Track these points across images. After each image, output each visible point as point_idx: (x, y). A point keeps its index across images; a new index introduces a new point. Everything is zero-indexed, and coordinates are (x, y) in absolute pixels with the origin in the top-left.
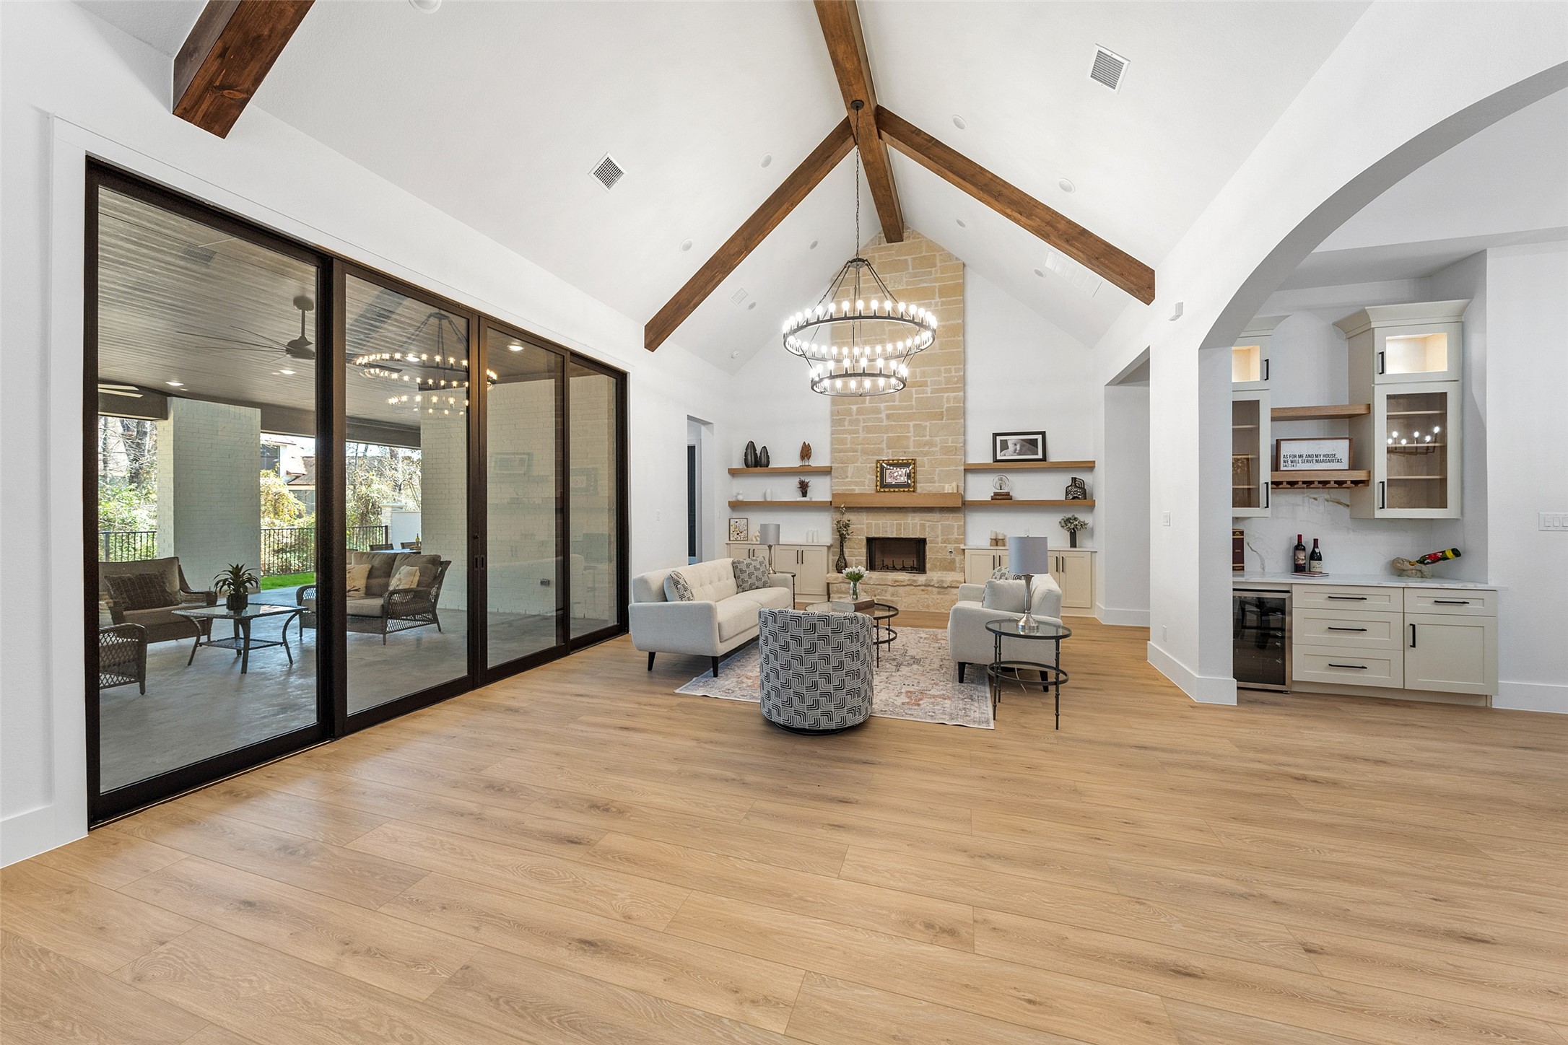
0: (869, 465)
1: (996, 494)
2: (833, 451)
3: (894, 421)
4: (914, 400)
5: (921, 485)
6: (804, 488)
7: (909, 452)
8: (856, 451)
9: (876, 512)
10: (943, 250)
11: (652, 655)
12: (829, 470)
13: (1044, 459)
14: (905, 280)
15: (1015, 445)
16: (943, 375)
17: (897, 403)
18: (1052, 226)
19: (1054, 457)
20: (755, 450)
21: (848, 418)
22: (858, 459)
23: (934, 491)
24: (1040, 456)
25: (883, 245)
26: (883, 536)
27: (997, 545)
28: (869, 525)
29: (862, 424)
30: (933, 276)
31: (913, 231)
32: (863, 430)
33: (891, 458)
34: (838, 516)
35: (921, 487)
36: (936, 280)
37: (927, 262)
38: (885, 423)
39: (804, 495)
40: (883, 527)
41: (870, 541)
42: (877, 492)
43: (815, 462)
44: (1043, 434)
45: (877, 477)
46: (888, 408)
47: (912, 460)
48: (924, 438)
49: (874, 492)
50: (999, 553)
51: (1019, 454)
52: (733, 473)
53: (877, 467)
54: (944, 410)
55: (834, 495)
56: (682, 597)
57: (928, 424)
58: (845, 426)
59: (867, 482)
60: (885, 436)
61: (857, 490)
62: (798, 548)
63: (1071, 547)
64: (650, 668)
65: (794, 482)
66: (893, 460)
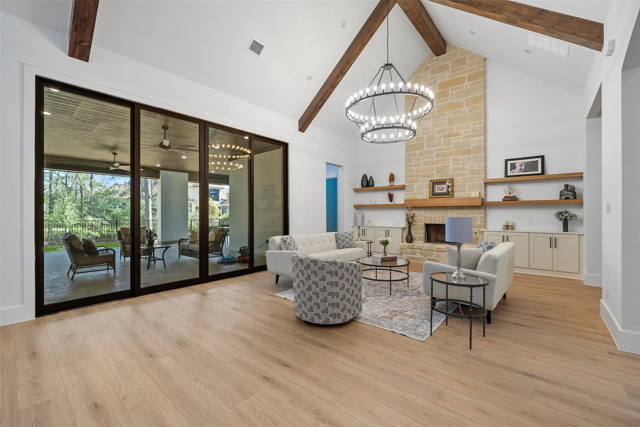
0: (426, 183)
1: (506, 197)
2: (406, 176)
3: (440, 157)
4: (452, 144)
5: (457, 193)
6: (391, 197)
7: (450, 175)
8: (419, 176)
9: (430, 209)
10: (471, 53)
11: (278, 276)
12: (403, 187)
13: (543, 173)
14: (447, 75)
15: (521, 166)
16: (471, 127)
17: (442, 147)
18: (517, 14)
19: (551, 171)
20: (367, 179)
21: (414, 158)
22: (420, 180)
23: (465, 196)
24: (540, 171)
25: (434, 58)
26: (434, 223)
27: (508, 229)
28: (426, 217)
29: (422, 161)
30: (464, 70)
31: (452, 46)
32: (423, 164)
33: (438, 178)
34: (407, 212)
35: (457, 195)
36: (466, 72)
37: (462, 62)
38: (435, 159)
39: (391, 201)
40: (434, 218)
41: (427, 226)
42: (430, 198)
43: (398, 183)
44: (543, 157)
45: (430, 189)
46: (437, 150)
47: (451, 179)
48: (458, 166)
49: (428, 198)
50: (507, 234)
51: (523, 171)
52: (356, 191)
53: (430, 184)
54: (471, 148)
55: (405, 200)
57: (461, 157)
58: (412, 163)
59: (425, 193)
60: (435, 166)
61: (419, 197)
62: (386, 229)
63: (564, 231)
64: (277, 282)
65: (385, 194)
66: (440, 180)
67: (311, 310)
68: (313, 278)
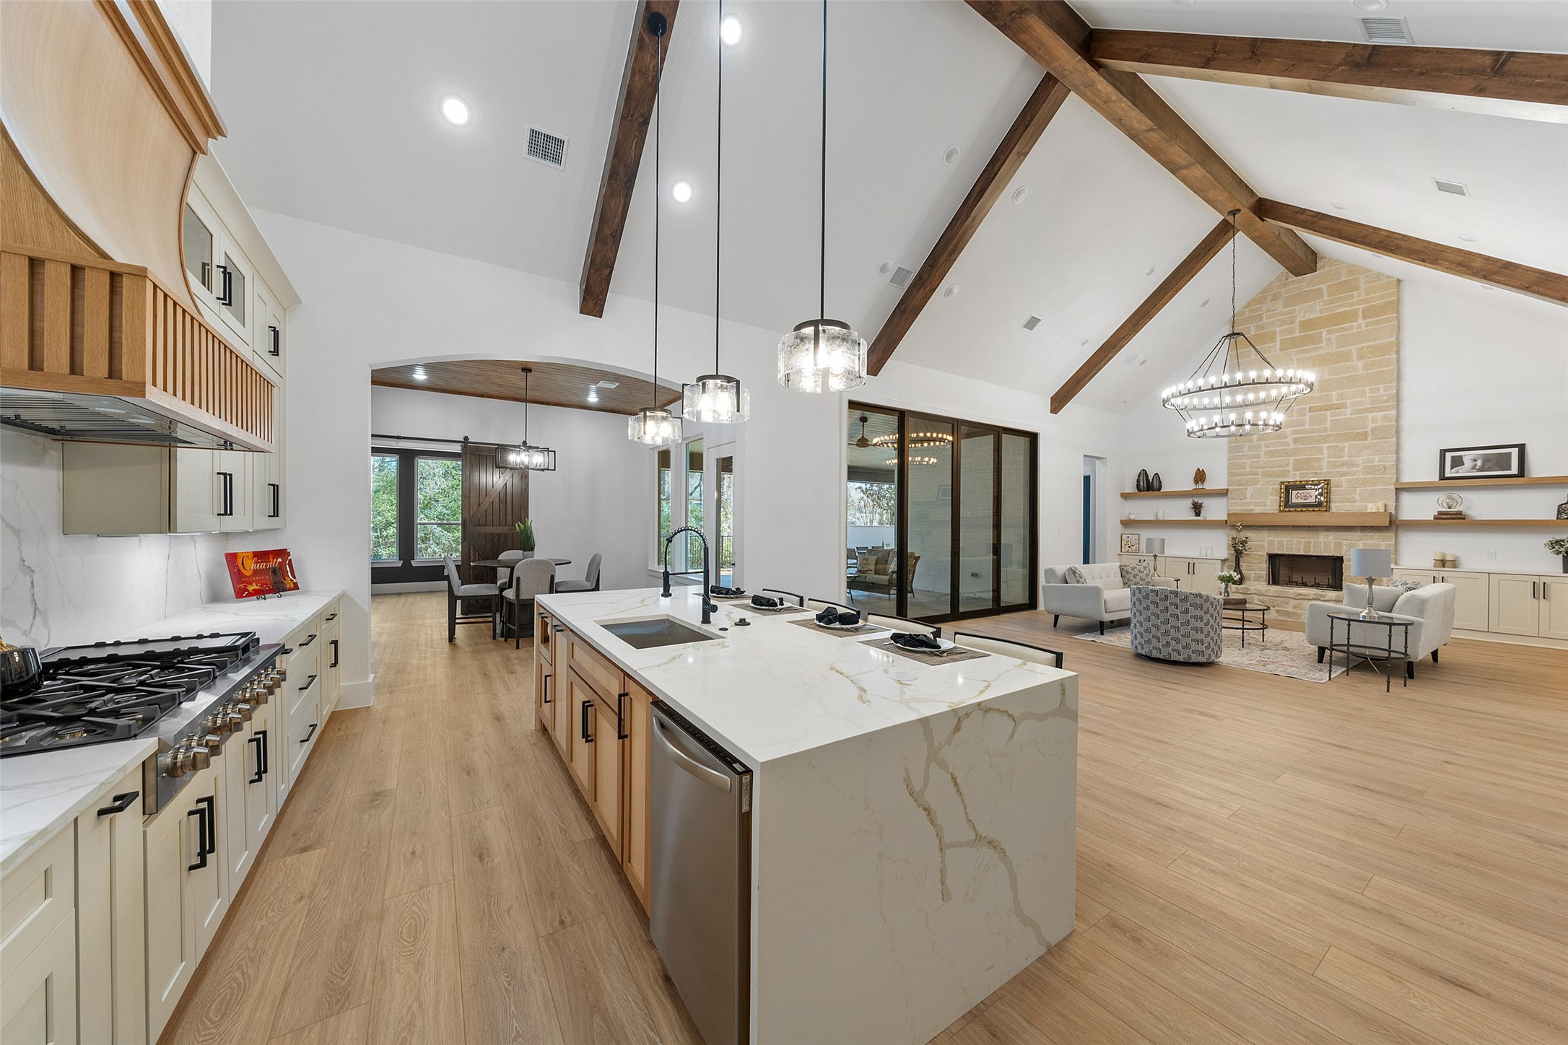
0: (1271, 487)
1: (1440, 513)
2: (1230, 475)
3: (1302, 444)
4: (1328, 423)
5: (1337, 504)
6: (1197, 509)
7: (1322, 473)
8: (1257, 474)
9: (1278, 530)
10: (1369, 271)
11: (1057, 617)
12: (1225, 492)
13: (1522, 473)
14: (1318, 308)
15: (1475, 460)
16: (1368, 395)
17: (1307, 427)
19: (1537, 468)
20: (1147, 476)
21: (1247, 445)
22: (1259, 481)
23: (1354, 510)
24: (1514, 470)
25: (1290, 280)
26: (1288, 553)
27: (1444, 567)
28: (1271, 543)
29: (1263, 449)
30: (1355, 299)
31: (1329, 260)
32: (1265, 454)
33: (1298, 479)
34: (1234, 534)
35: (1335, 507)
36: (1359, 302)
37: (1351, 286)
38: (1292, 446)
39: (1198, 514)
40: (1287, 544)
41: (1273, 558)
42: (1281, 511)
43: (1208, 485)
44: (1522, 448)
45: (1281, 497)
46: (1295, 432)
47: (1325, 480)
48: (1342, 459)
49: (1277, 512)
50: (1442, 574)
51: (1480, 470)
52: (1125, 496)
53: (1281, 489)
54: (1369, 430)
55: (1229, 515)
56: (1078, 582)
57: (1347, 444)
58: (1243, 452)
59: (1269, 503)
60: (1291, 459)
61: (1257, 510)
62: (1190, 561)
63: (1564, 572)
64: (1055, 625)
65: (1188, 503)
66: (1301, 482)
67: (1168, 644)
68: (1172, 610)
